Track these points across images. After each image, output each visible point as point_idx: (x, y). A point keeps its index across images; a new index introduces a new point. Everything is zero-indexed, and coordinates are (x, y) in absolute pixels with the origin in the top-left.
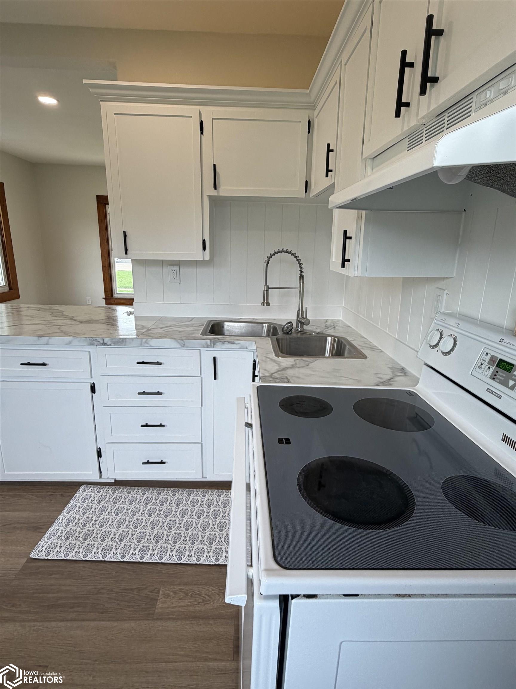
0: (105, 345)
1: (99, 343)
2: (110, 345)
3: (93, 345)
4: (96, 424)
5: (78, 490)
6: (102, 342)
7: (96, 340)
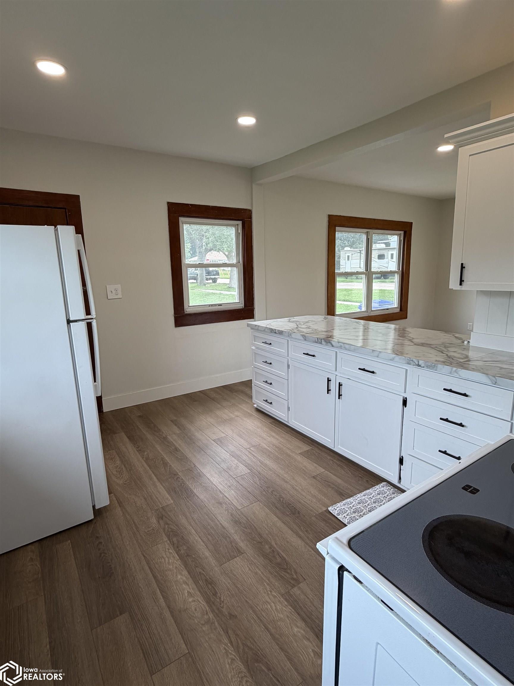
0: (419, 366)
1: (414, 364)
2: (423, 367)
3: (410, 364)
4: (403, 434)
5: (380, 483)
6: (417, 363)
7: (413, 360)
